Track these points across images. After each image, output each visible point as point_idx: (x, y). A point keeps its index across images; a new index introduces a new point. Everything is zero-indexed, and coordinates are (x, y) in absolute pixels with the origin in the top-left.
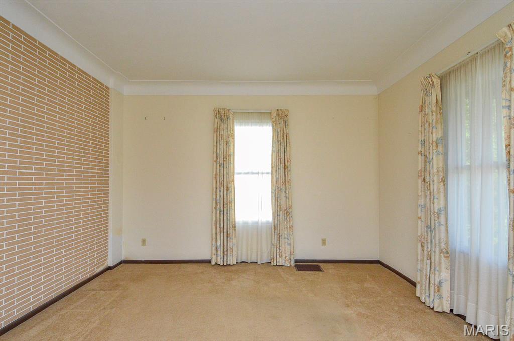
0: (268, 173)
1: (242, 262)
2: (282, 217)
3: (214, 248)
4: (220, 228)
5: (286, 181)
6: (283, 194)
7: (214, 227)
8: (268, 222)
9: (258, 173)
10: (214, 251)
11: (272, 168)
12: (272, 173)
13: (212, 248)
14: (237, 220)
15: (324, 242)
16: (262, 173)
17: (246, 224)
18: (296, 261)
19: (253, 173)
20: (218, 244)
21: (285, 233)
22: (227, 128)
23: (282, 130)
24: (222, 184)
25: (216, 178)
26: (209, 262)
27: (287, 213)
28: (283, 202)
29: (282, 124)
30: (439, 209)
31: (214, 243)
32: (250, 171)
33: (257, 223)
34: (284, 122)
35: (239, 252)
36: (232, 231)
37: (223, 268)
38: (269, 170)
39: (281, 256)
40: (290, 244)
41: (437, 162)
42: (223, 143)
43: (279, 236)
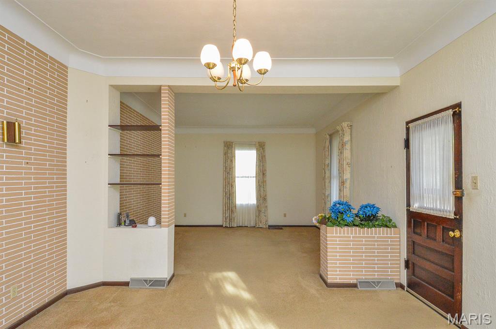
0: (254, 177)
1: (240, 226)
2: (261, 201)
3: (224, 218)
4: (228, 207)
5: (264, 182)
6: (262, 189)
7: (224, 207)
8: (254, 204)
9: (248, 177)
10: (224, 220)
11: (256, 174)
12: (256, 177)
13: (223, 218)
14: (237, 203)
15: (285, 215)
16: (251, 177)
17: (242, 205)
18: (269, 226)
19: (246, 177)
20: (227, 215)
21: (263, 210)
22: (231, 153)
23: (262, 154)
24: (229, 184)
25: (225, 180)
26: (221, 226)
27: (265, 199)
28: (262, 194)
29: (261, 150)
30: (328, 195)
31: (224, 215)
32: (244, 176)
33: (248, 204)
34: (263, 149)
35: (238, 221)
36: (234, 209)
37: (229, 229)
38: (255, 176)
39: (261, 222)
40: (266, 216)
41: (327, 175)
42: (229, 161)
43: (260, 211)
